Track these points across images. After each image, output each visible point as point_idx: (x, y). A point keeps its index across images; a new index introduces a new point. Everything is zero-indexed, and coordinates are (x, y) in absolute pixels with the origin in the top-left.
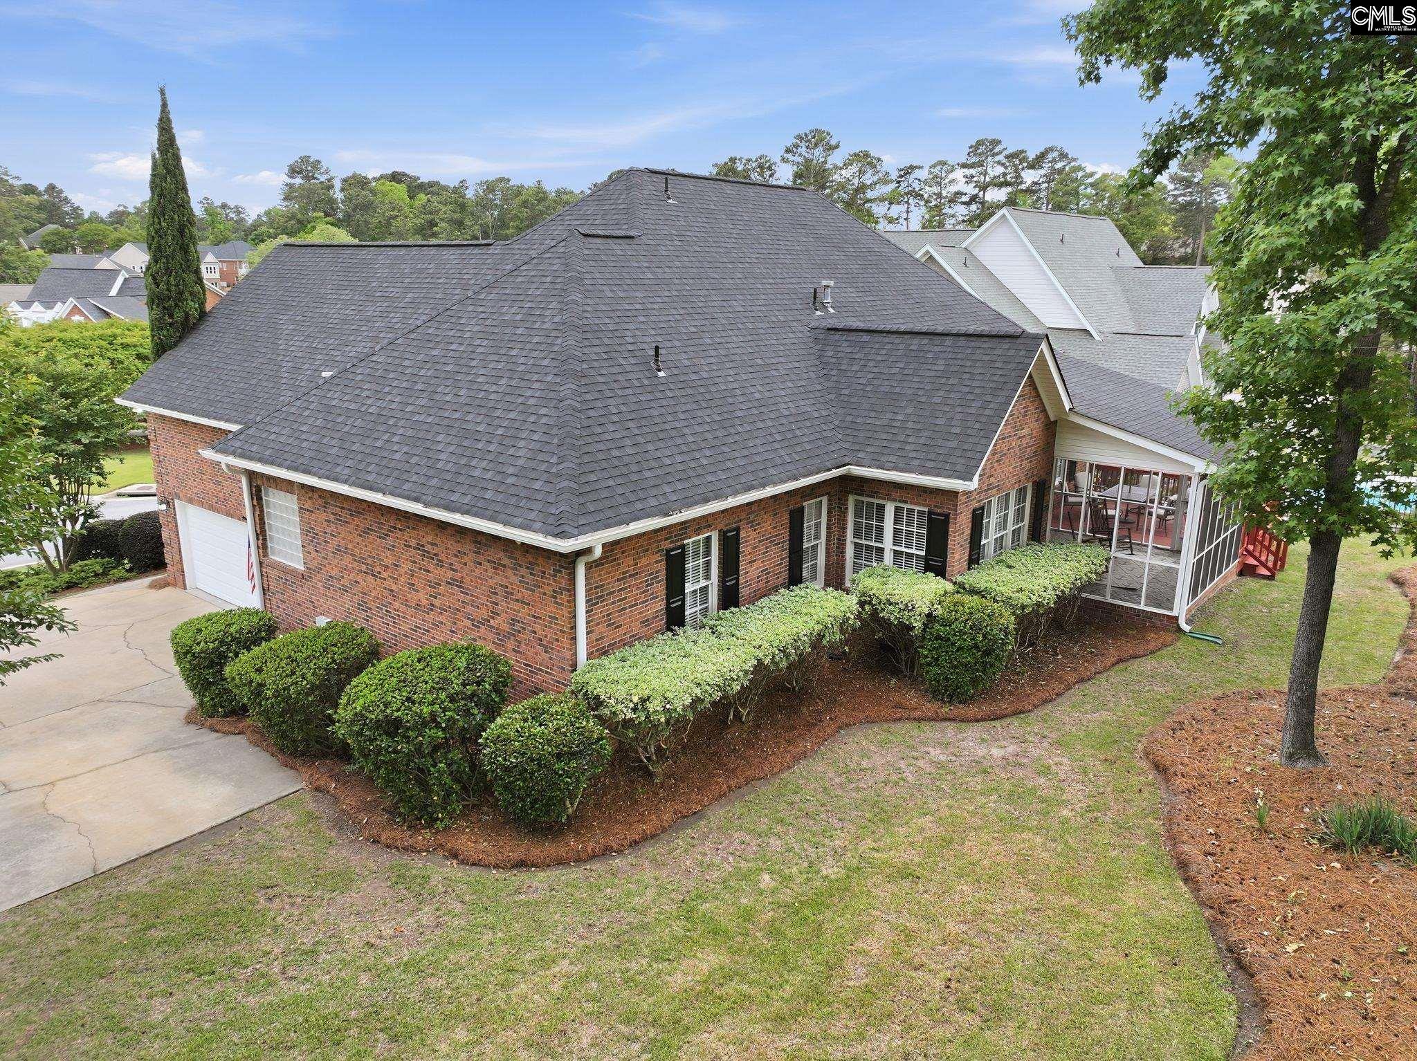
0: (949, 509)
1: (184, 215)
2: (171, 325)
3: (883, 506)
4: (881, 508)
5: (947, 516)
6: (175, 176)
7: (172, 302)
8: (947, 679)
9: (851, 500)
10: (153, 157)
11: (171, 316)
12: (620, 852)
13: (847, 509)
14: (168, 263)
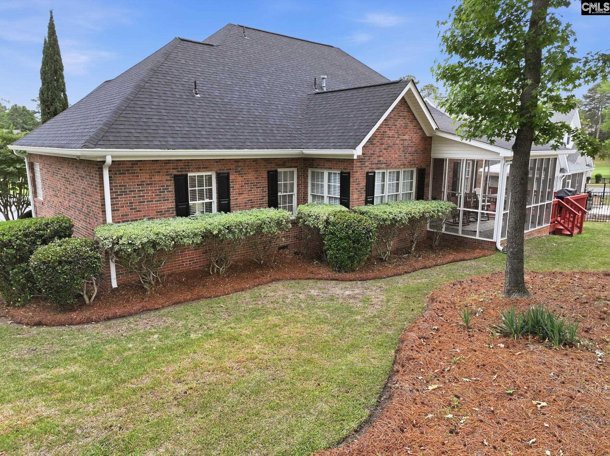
0: (350, 169)
1: (57, 65)
2: (49, 113)
3: (324, 173)
4: (322, 173)
5: (349, 173)
6: (54, 48)
7: (49, 103)
8: (336, 257)
9: (310, 171)
10: (45, 40)
11: (49, 109)
12: (97, 322)
13: (308, 176)
14: (48, 85)
